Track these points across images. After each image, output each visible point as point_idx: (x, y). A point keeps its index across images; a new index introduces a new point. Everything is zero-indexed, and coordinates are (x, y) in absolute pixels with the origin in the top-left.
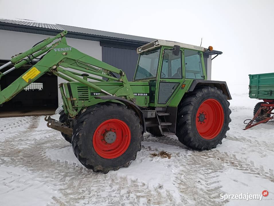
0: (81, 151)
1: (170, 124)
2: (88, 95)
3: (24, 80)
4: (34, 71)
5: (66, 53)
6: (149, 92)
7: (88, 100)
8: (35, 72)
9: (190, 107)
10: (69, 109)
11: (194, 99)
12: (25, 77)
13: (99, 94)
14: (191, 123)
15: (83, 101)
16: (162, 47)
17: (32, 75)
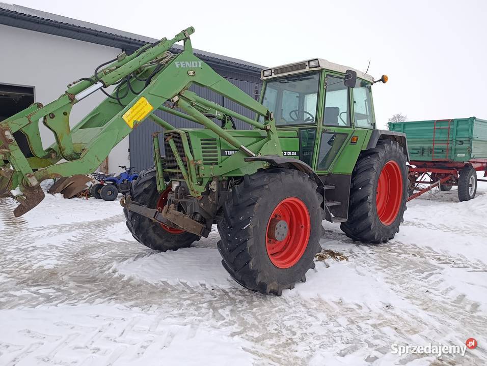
0: (252, 257)
1: (339, 203)
2: (216, 156)
3: (125, 121)
4: (143, 104)
5: (194, 72)
6: (298, 150)
7: (217, 164)
8: (144, 106)
9: (371, 173)
10: (192, 181)
11: (376, 160)
12: (127, 117)
13: (233, 152)
14: (373, 200)
15: (211, 167)
16: (324, 71)
17: (140, 113)
